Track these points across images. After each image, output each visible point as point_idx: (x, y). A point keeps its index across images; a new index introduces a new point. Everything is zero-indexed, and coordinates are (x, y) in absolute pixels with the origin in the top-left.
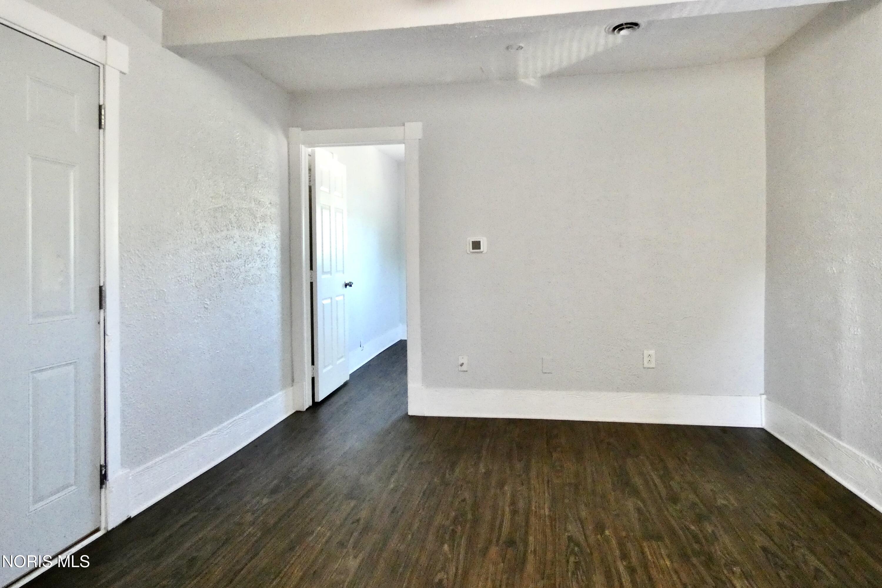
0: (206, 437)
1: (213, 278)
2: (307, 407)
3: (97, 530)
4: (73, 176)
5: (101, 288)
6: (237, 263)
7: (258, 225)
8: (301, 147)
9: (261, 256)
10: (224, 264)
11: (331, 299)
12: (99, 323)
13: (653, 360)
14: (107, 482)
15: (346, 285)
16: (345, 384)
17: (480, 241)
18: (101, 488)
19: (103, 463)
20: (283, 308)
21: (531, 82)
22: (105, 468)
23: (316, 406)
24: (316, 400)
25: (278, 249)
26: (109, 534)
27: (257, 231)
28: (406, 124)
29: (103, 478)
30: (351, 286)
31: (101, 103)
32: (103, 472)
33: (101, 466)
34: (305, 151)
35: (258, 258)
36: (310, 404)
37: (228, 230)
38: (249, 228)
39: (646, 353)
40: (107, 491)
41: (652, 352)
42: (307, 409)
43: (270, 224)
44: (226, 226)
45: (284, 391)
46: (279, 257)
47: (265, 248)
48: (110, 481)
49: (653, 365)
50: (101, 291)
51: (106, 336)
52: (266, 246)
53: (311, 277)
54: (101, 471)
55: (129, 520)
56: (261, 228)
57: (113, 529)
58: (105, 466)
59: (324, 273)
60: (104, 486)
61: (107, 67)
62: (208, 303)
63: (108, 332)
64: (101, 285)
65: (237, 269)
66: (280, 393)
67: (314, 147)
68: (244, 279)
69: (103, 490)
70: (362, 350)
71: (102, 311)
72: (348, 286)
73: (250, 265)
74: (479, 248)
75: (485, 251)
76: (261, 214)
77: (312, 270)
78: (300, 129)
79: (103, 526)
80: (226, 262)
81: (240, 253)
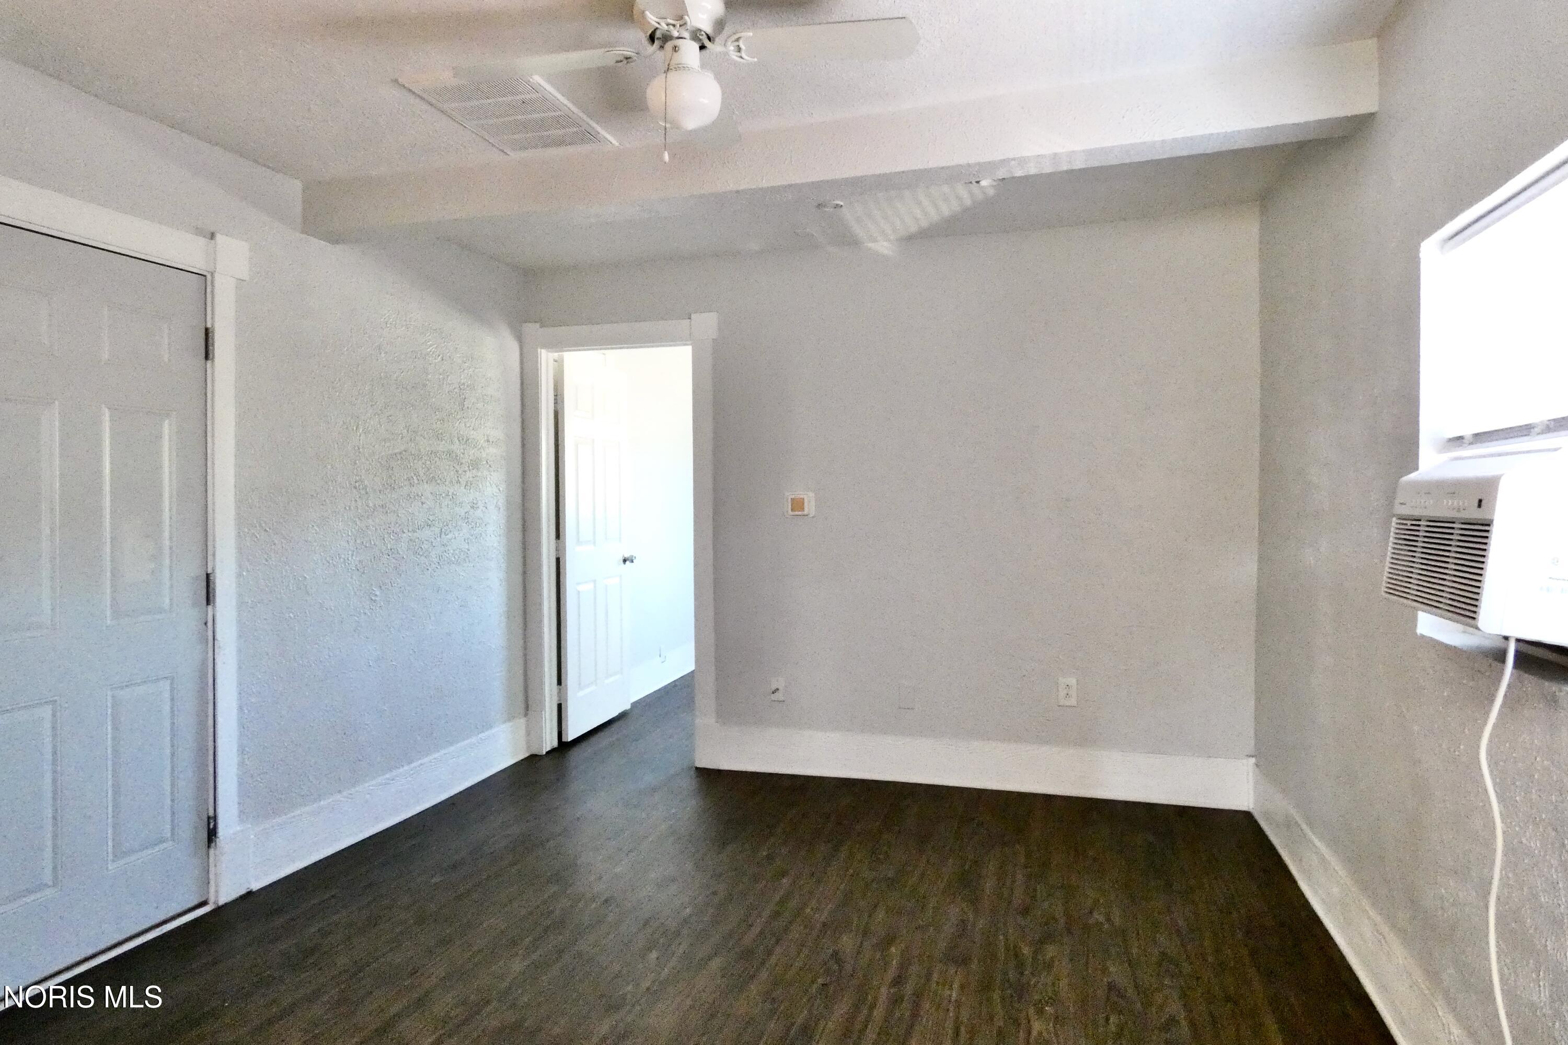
0: (372, 786)
1: (386, 556)
2: (548, 749)
3: (204, 904)
4: (167, 428)
5: (208, 575)
6: (427, 533)
7: (465, 475)
8: (541, 351)
9: (470, 522)
10: (405, 535)
11: (595, 581)
12: (206, 624)
13: (1073, 693)
14: (218, 840)
15: (625, 561)
16: (622, 716)
17: (804, 499)
18: (209, 847)
19: (211, 813)
20: (509, 599)
21: (884, 247)
22: (215, 821)
23: (564, 747)
24: (564, 740)
25: (502, 509)
26: (219, 910)
27: (464, 483)
28: (693, 316)
29: (212, 834)
30: (632, 561)
31: (209, 325)
32: (211, 826)
33: (209, 818)
34: (546, 358)
35: (464, 524)
36: (555, 744)
37: (411, 485)
38: (448, 480)
39: (1063, 681)
40: (217, 852)
41: (1073, 681)
42: (548, 753)
43: (486, 473)
44: (409, 480)
45: (511, 724)
46: (503, 521)
47: (477, 508)
48: (221, 838)
49: (1073, 701)
50: (208, 580)
51: (216, 642)
52: (479, 504)
53: (557, 550)
54: (209, 824)
55: (250, 894)
56: (471, 479)
57: (226, 904)
58: (215, 818)
59: (579, 542)
60: (213, 845)
61: (217, 276)
62: (378, 593)
63: (218, 636)
64: (209, 572)
65: (427, 542)
66: (503, 726)
67: (564, 351)
68: (440, 557)
69: (212, 851)
70: (663, 662)
71: (210, 608)
72: (627, 562)
73: (450, 536)
74: (803, 509)
75: (812, 513)
76: (470, 458)
77: (559, 539)
78: (538, 325)
79: (212, 899)
80: (409, 531)
81: (431, 517)
